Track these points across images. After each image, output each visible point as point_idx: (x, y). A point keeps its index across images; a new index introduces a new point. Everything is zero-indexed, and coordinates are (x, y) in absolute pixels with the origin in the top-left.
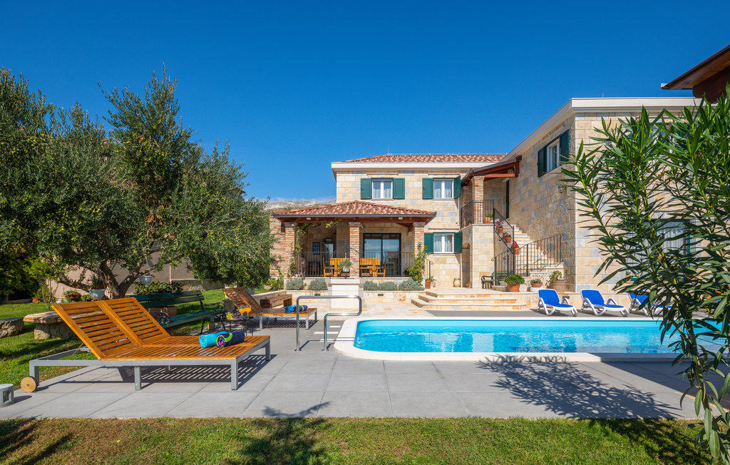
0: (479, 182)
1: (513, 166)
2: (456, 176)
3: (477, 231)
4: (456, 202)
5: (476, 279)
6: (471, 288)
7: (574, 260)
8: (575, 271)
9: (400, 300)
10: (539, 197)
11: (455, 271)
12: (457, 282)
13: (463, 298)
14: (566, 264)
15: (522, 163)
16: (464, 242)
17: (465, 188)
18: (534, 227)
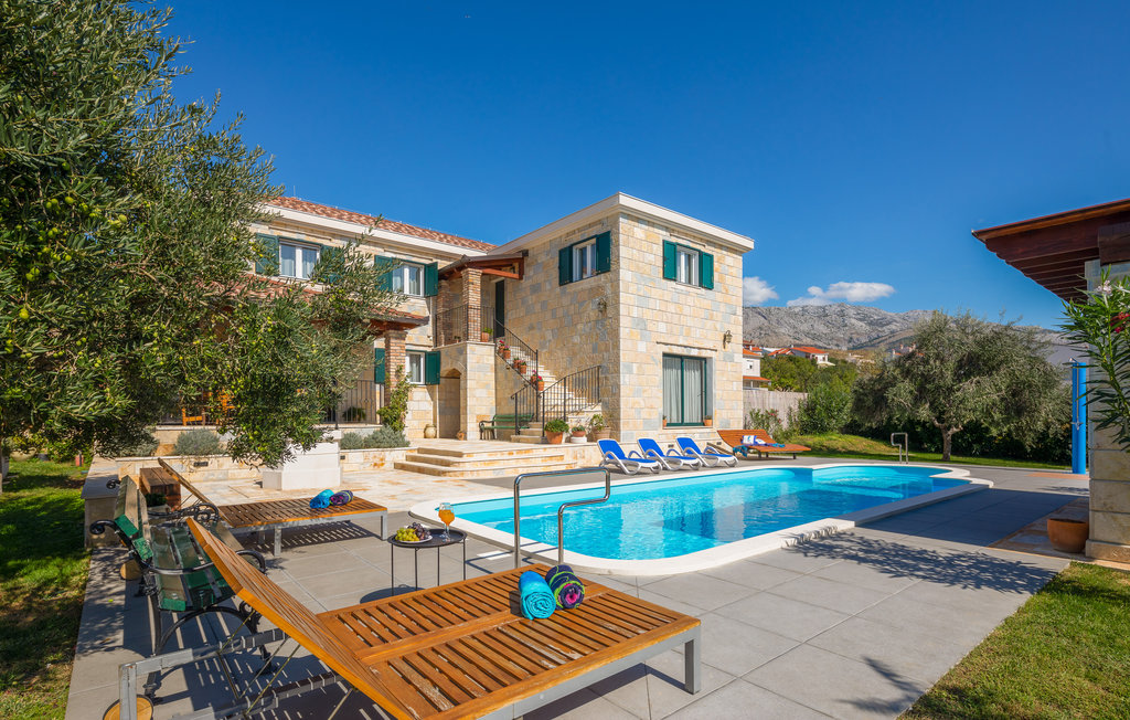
0: (474, 276)
1: (517, 262)
2: (427, 262)
3: (473, 351)
4: (428, 304)
5: (472, 427)
6: (465, 438)
7: (618, 401)
8: (619, 415)
9: (376, 465)
10: (560, 313)
11: (427, 412)
12: (431, 431)
13: (499, 456)
14: (605, 405)
15: (528, 261)
16: (445, 368)
17: (444, 283)
18: (551, 352)
